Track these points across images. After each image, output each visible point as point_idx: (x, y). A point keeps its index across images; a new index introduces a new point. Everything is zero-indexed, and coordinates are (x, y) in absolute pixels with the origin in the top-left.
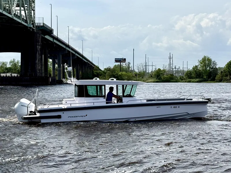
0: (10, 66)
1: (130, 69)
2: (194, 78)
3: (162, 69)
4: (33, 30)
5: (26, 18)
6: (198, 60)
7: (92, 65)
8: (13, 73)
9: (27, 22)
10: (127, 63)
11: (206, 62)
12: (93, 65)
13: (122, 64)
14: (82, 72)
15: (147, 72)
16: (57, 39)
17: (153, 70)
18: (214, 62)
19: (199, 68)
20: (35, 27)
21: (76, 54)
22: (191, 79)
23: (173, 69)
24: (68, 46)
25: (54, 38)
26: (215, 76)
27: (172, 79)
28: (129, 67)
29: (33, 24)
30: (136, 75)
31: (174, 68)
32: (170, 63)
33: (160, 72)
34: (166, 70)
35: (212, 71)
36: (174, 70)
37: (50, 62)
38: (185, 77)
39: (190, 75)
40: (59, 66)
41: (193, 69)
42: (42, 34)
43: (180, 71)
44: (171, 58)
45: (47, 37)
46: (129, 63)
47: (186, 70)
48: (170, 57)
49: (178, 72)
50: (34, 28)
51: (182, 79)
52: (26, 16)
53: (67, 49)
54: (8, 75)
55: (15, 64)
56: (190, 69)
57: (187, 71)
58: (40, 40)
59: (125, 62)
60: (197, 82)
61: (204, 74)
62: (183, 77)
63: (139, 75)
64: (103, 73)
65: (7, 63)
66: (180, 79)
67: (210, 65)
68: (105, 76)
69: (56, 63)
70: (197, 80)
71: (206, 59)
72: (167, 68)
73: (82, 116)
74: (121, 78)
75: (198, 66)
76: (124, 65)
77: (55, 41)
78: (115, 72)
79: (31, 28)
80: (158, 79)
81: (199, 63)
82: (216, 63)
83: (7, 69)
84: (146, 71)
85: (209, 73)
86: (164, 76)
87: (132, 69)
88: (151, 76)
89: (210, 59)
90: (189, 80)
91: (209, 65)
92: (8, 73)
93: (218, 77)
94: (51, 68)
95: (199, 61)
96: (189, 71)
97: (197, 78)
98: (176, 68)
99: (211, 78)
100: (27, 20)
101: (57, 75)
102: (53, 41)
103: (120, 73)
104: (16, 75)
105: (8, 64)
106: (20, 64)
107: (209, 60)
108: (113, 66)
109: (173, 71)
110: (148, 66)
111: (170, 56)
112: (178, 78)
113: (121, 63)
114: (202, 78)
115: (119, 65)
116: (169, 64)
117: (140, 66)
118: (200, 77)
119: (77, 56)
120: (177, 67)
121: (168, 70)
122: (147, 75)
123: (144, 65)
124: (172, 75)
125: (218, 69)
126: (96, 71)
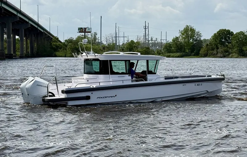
1: (97, 41)
2: (175, 52)
3: (135, 41)
7: (49, 35)
10: (93, 34)
11: (189, 32)
12: (51, 36)
13: (87, 34)
14: (37, 44)
15: (118, 44)
16: (6, 3)
17: (125, 42)
18: (198, 32)
19: (181, 40)
21: (30, 22)
22: (171, 54)
23: (149, 41)
24: (20, 12)
25: (2, 1)
26: (200, 50)
27: (148, 53)
28: (95, 39)
30: (104, 48)
31: (150, 39)
33: (133, 44)
34: (141, 42)
35: (196, 43)
36: (150, 42)
38: (163, 51)
39: (170, 48)
40: (9, 37)
41: (174, 40)
43: (158, 43)
44: (146, 28)
46: (96, 34)
47: (164, 42)
48: (146, 27)
49: (155, 44)
51: (159, 53)
53: (19, 15)
56: (170, 42)
57: (166, 44)
59: (90, 32)
60: (178, 57)
61: (186, 48)
62: (161, 51)
63: (108, 48)
64: (63, 46)
67: (193, 37)
68: (66, 49)
69: (5, 33)
70: (178, 54)
71: (188, 29)
72: (142, 40)
75: (179, 37)
76: (89, 36)
77: (4, 6)
81: (180, 34)
82: (200, 34)
84: (116, 43)
85: (192, 46)
86: (139, 49)
87: (100, 41)
88: (123, 50)
89: (194, 29)
90: (169, 54)
91: (192, 36)
93: (203, 51)
95: (181, 31)
96: (168, 44)
97: (177, 52)
98: (153, 39)
99: (195, 52)
101: (6, 48)
102: (1, 5)
107: (193, 30)
108: (77, 37)
110: (119, 37)
111: (145, 25)
112: (155, 52)
114: (184, 52)
115: (83, 35)
116: (145, 35)
117: (108, 37)
118: (181, 51)
119: (31, 25)
121: (143, 42)
122: (118, 48)
123: (113, 36)
124: (148, 48)
125: (203, 41)
126: (55, 43)
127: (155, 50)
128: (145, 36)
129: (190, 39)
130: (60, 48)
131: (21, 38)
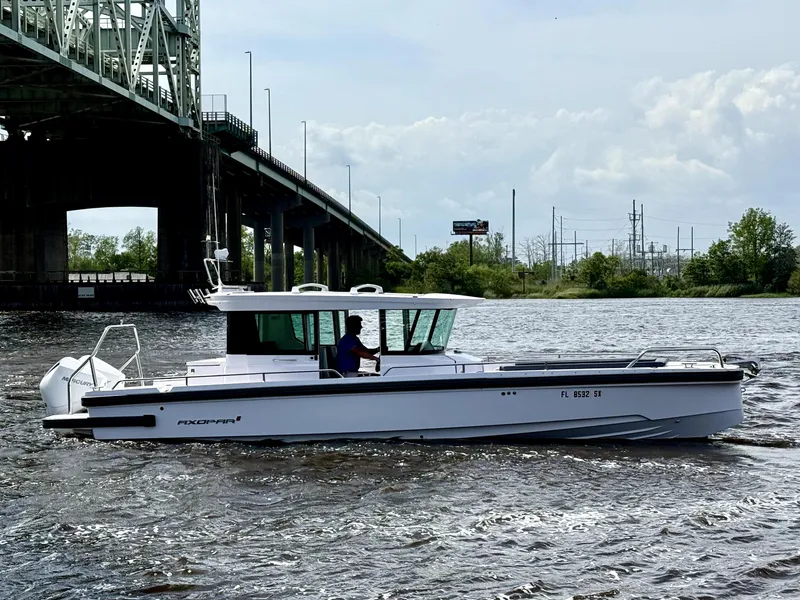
0: (125, 250)
1: (503, 255)
2: (716, 283)
3: (607, 254)
4: (195, 134)
5: (174, 98)
6: (730, 224)
7: (378, 242)
8: (135, 272)
9: (177, 112)
10: (494, 236)
11: (756, 227)
12: (382, 245)
13: (477, 238)
14: (349, 267)
15: (559, 264)
16: (269, 163)
17: (579, 258)
18: (784, 228)
19: (732, 248)
20: (200, 124)
21: (330, 210)
22: (706, 288)
23: (643, 253)
24: (304, 184)
25: (259, 158)
26: (788, 277)
27: (643, 286)
28: (498, 251)
29: (193, 116)
30: (522, 275)
31: (646, 249)
32: (634, 235)
33: (601, 262)
34: (622, 258)
35: (775, 258)
36: (648, 256)
37: (246, 235)
38: (684, 281)
39: (704, 271)
40: (276, 249)
41: (713, 252)
42: (222, 146)
43: (668, 260)
44: (637, 217)
45: (238, 157)
46: (500, 237)
47: (687, 255)
48: (634, 215)
49: (660, 263)
50: (196, 129)
51: (674, 285)
52: (172, 91)
53: (301, 192)
54: (121, 277)
55: (140, 242)
56: (702, 255)
57: (693, 260)
58: (216, 165)
59: (485, 233)
60: (728, 295)
61: (748, 270)
62: (677, 280)
63: (533, 273)
64: (414, 270)
65: (117, 239)
66: (669, 285)
67: (769, 240)
68: (422, 279)
69: (267, 238)
70: (727, 288)
71: (754, 220)
72: (625, 251)
73: (224, 422)
74: (474, 284)
75: (729, 241)
76: (482, 243)
77: (263, 169)
78: (454, 266)
79: (187, 128)
80: (596, 288)
81: (733, 233)
82: (790, 231)
83: (116, 259)
84: (554, 261)
85: (767, 265)
86: (615, 276)
87: (510, 256)
88: (573, 278)
89: (770, 219)
90: (699, 288)
91: (766, 238)
92: (118, 271)
93: (798, 278)
94: (251, 254)
96: (697, 259)
97: (723, 282)
98: (656, 249)
99: (774, 280)
100: (176, 105)
101: (269, 277)
102: (258, 168)
103: (470, 270)
104: (143, 278)
105: (121, 243)
106: (155, 245)
107: (768, 223)
108: (449, 246)
109: (643, 259)
110: (562, 244)
111: (634, 211)
112: (662, 284)
113: (474, 236)
114: (744, 281)
115: (465, 242)
116: (632, 237)
117: (533, 244)
118: (735, 279)
119: (332, 215)
120: (658, 248)
121: (628, 256)
122: (558, 275)
123: (546, 242)
124: (642, 273)
125: (797, 252)
126: (392, 264)
127: (661, 279)
128: (634, 240)
129: (761, 247)
130: (404, 277)
131: (308, 252)
